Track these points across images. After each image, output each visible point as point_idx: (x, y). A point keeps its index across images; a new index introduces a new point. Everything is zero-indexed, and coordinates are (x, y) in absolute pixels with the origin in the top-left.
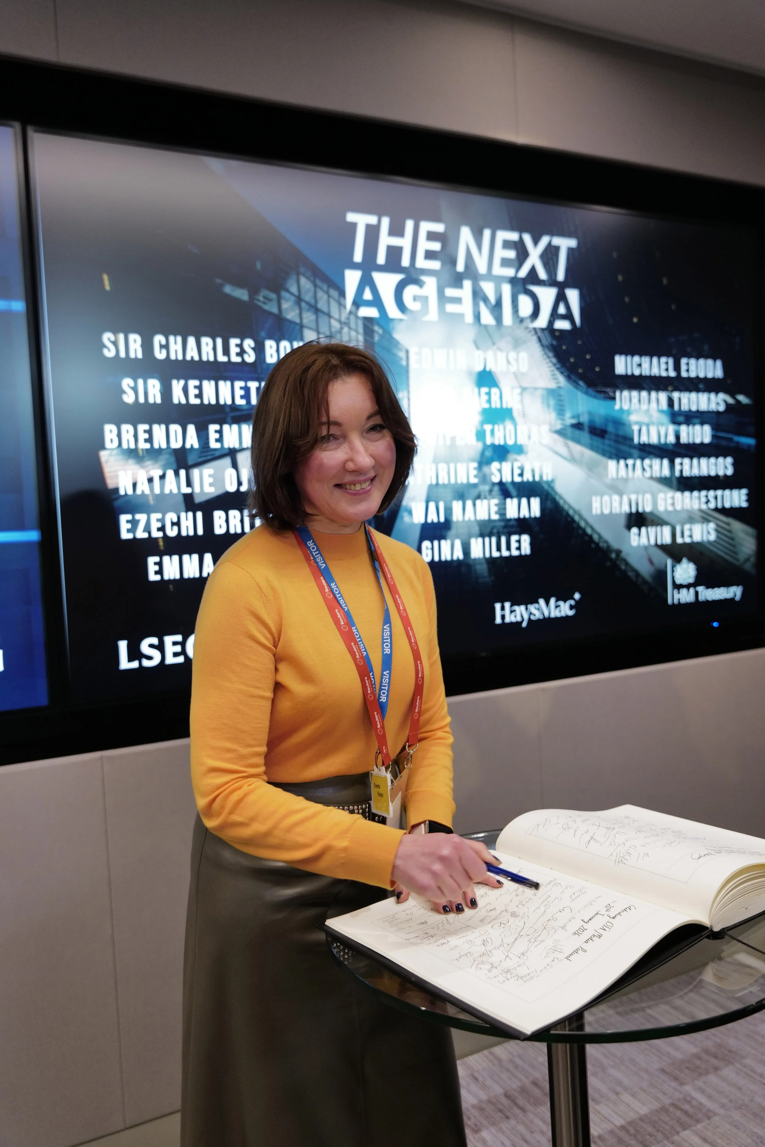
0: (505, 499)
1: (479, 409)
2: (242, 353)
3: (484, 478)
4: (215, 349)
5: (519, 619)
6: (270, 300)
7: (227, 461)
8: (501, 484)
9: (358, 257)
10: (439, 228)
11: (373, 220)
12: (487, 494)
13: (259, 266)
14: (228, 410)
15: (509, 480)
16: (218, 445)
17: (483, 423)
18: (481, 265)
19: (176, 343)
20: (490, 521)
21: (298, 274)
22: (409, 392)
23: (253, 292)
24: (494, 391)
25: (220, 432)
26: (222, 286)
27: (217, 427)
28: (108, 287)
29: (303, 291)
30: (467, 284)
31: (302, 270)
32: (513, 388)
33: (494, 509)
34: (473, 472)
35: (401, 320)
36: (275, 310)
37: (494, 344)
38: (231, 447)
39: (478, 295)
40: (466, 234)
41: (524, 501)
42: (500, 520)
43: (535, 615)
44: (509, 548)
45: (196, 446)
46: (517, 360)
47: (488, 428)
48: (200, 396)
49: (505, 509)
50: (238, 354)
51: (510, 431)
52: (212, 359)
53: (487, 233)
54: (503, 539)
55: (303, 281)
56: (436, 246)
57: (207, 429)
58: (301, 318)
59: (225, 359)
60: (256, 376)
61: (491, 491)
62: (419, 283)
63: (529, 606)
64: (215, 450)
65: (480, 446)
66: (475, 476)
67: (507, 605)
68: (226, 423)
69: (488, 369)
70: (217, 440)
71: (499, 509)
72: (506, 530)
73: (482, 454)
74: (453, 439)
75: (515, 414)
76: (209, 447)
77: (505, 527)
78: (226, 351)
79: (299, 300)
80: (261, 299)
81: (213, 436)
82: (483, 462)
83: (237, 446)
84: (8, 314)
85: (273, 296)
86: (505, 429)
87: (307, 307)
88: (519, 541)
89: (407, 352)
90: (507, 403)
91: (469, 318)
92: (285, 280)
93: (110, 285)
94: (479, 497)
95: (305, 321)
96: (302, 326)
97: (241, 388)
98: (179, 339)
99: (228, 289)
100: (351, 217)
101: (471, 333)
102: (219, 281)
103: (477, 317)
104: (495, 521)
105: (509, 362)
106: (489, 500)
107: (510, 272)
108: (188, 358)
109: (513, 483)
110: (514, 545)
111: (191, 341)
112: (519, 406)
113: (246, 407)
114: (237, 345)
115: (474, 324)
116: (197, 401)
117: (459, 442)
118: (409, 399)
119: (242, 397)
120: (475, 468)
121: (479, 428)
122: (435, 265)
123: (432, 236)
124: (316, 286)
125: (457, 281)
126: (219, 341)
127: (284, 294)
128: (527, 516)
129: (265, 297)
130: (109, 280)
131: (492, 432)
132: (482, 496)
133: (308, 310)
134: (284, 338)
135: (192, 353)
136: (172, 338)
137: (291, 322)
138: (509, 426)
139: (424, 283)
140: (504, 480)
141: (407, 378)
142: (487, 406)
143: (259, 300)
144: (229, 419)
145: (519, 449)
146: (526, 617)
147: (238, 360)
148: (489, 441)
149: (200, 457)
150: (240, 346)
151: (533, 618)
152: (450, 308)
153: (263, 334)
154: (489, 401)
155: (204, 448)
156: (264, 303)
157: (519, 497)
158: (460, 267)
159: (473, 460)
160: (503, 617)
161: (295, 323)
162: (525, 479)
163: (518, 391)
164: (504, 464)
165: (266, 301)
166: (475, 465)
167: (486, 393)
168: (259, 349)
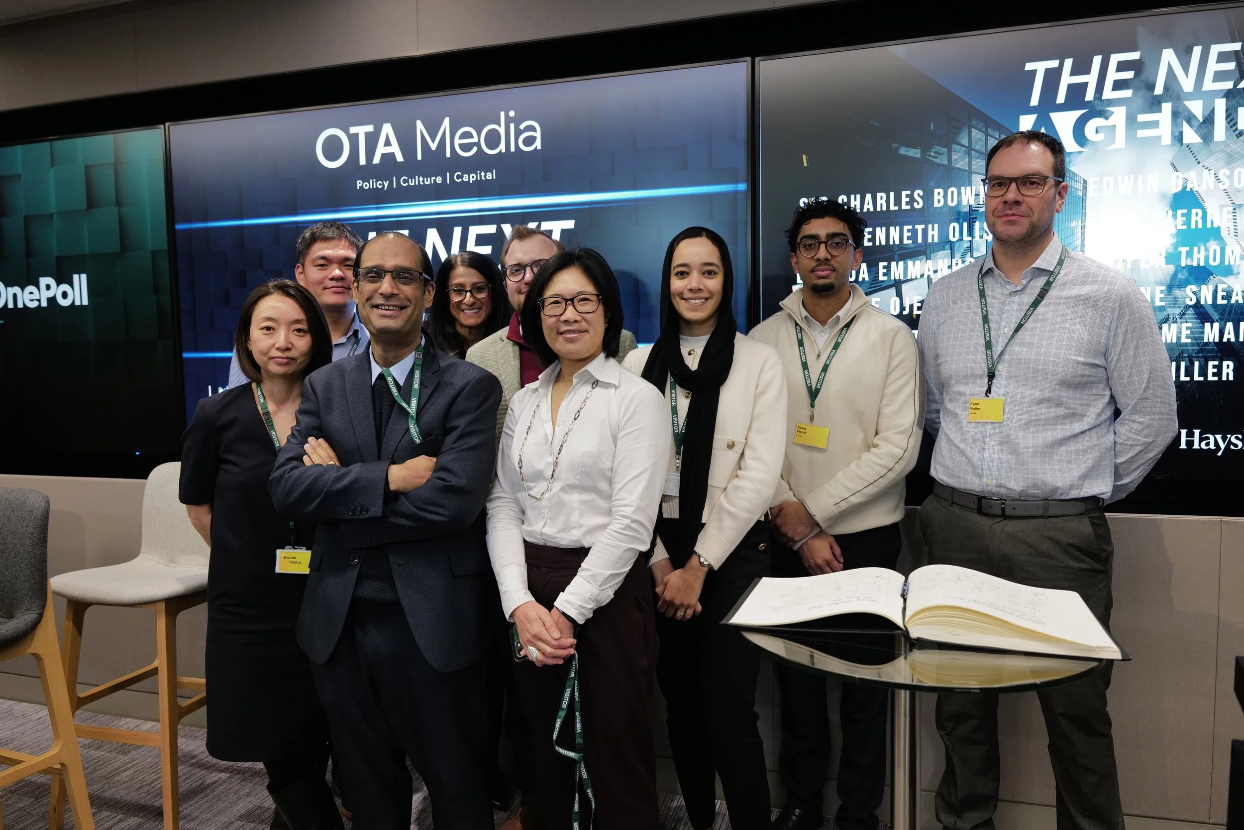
0: (1203, 323)
1: (1174, 231)
2: (912, 200)
3: (1175, 302)
4: (888, 201)
5: (1212, 446)
6: (941, 154)
7: (893, 290)
8: (1197, 306)
9: (1035, 101)
10: (1135, 56)
11: (1054, 64)
12: (1177, 317)
13: (932, 127)
14: (896, 249)
15: (1210, 301)
16: (885, 278)
17: (1176, 246)
18: (1187, 83)
19: (855, 200)
20: (1179, 344)
21: (970, 127)
22: (1083, 221)
23: (925, 149)
24: (1194, 211)
25: (888, 268)
26: (898, 148)
27: (886, 264)
28: (805, 165)
29: (973, 142)
30: (1167, 107)
31: (974, 123)
32: (1222, 207)
33: (1185, 332)
34: (1158, 296)
35: (1081, 152)
36: (945, 162)
37: (1199, 163)
38: (897, 278)
39: (1180, 115)
40: (1169, 56)
41: (1230, 326)
42: (1192, 344)
43: (1236, 446)
44: (1203, 372)
45: (867, 279)
46: (1230, 177)
47: (1184, 250)
48: (873, 240)
49: (1203, 333)
50: (907, 203)
51: (1215, 251)
52: (884, 209)
53: (1197, 50)
54: (1197, 364)
55: (974, 132)
56: (1129, 75)
57: (878, 265)
58: (970, 165)
59: (896, 208)
60: (924, 219)
61: (1182, 315)
62: (1103, 114)
63: (1229, 436)
64: (883, 281)
65: (1171, 268)
66: (1162, 300)
67: (1197, 432)
68: (894, 261)
69: (1188, 189)
70: (884, 275)
71: (1192, 333)
72: (1201, 355)
73: (1175, 275)
74: (1135, 263)
75: (1224, 233)
76: (878, 279)
77: (1199, 352)
78: (898, 202)
79: (969, 149)
80: (933, 154)
81: (882, 271)
82: (1174, 284)
83: (902, 278)
84: (736, 193)
85: (945, 150)
86: (1207, 250)
87: (977, 155)
88: (1219, 368)
89: (1085, 182)
90: (1212, 221)
91: (1167, 139)
92: (957, 134)
93: (807, 162)
94: (1166, 320)
95: (973, 167)
96: (970, 172)
97: (908, 231)
98: (858, 196)
99: (903, 151)
100: (1029, 66)
101: (1169, 156)
102: (896, 145)
103: (1178, 138)
104: (1186, 344)
105: (1218, 180)
106: (1181, 323)
107: (1229, 85)
108: (865, 210)
109: (1215, 305)
110: (1211, 370)
111: (868, 197)
112: (1231, 225)
113: (912, 246)
114: (907, 196)
115: (1173, 145)
116: (871, 244)
117: (1143, 266)
118: (1083, 227)
119: (909, 238)
120: (1162, 292)
121: (1171, 250)
122: (1127, 93)
123: (1122, 66)
124: (987, 135)
125: (1155, 104)
126: (892, 194)
127: (954, 147)
128: (1233, 340)
129: (934, 152)
130: (808, 159)
131: (1190, 254)
132: (1171, 320)
133: (978, 158)
134: (952, 187)
135: (869, 206)
136: (852, 197)
137: (959, 169)
138: (1214, 246)
139: (1113, 113)
140: (1202, 302)
141: (1084, 207)
142: (1185, 227)
143: (931, 156)
144: (896, 257)
145: (1228, 271)
146: (1223, 446)
147: (908, 207)
148: (1183, 265)
149: (869, 288)
150: (911, 196)
151: (1232, 447)
152: (1141, 133)
153: (932, 184)
154: (1188, 222)
155: (873, 281)
156: (936, 158)
157: (1223, 320)
158: (1159, 90)
159: (1161, 284)
160: (1190, 443)
161: (964, 171)
162: (1233, 301)
163: (1231, 209)
164: (1204, 287)
165: (936, 155)
166: (1164, 288)
167: (1183, 215)
168: (928, 197)
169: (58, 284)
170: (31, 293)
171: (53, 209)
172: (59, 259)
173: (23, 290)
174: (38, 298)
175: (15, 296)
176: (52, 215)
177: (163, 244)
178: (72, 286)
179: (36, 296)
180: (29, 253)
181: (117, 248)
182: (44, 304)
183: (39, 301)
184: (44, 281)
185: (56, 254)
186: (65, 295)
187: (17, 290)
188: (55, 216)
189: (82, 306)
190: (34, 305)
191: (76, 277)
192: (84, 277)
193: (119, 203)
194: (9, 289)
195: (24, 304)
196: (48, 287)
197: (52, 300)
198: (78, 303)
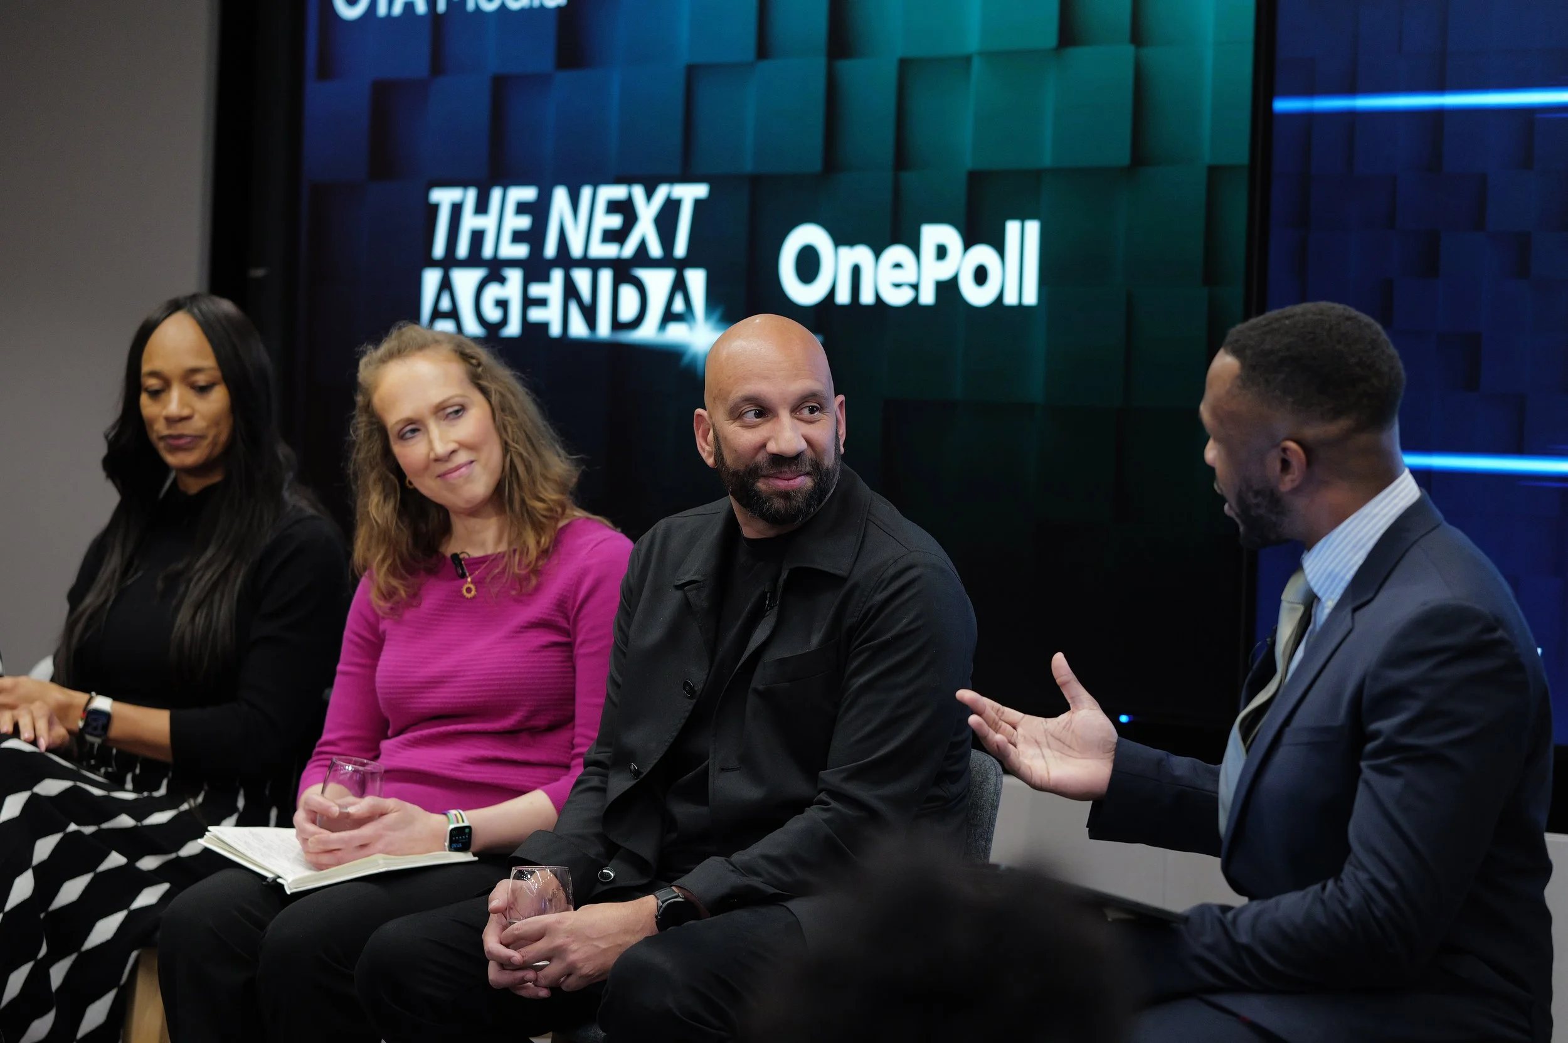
169: (968, 244)
170: (898, 266)
171: (973, 43)
172: (976, 179)
173: (878, 254)
174: (913, 280)
175: (856, 271)
176: (967, 60)
177: (1238, 152)
178: (1000, 248)
179: (908, 275)
180: (902, 159)
181: (1121, 155)
182: (928, 297)
183: (915, 287)
184: (933, 234)
185: (969, 162)
186: (981, 275)
187: (861, 254)
188: (976, 64)
189: (1020, 308)
190: (898, 298)
191: (1012, 228)
192: (1033, 228)
193: (1137, 37)
194: (844, 251)
195: (878, 297)
196: (942, 252)
197: (948, 289)
198: (1010, 299)
